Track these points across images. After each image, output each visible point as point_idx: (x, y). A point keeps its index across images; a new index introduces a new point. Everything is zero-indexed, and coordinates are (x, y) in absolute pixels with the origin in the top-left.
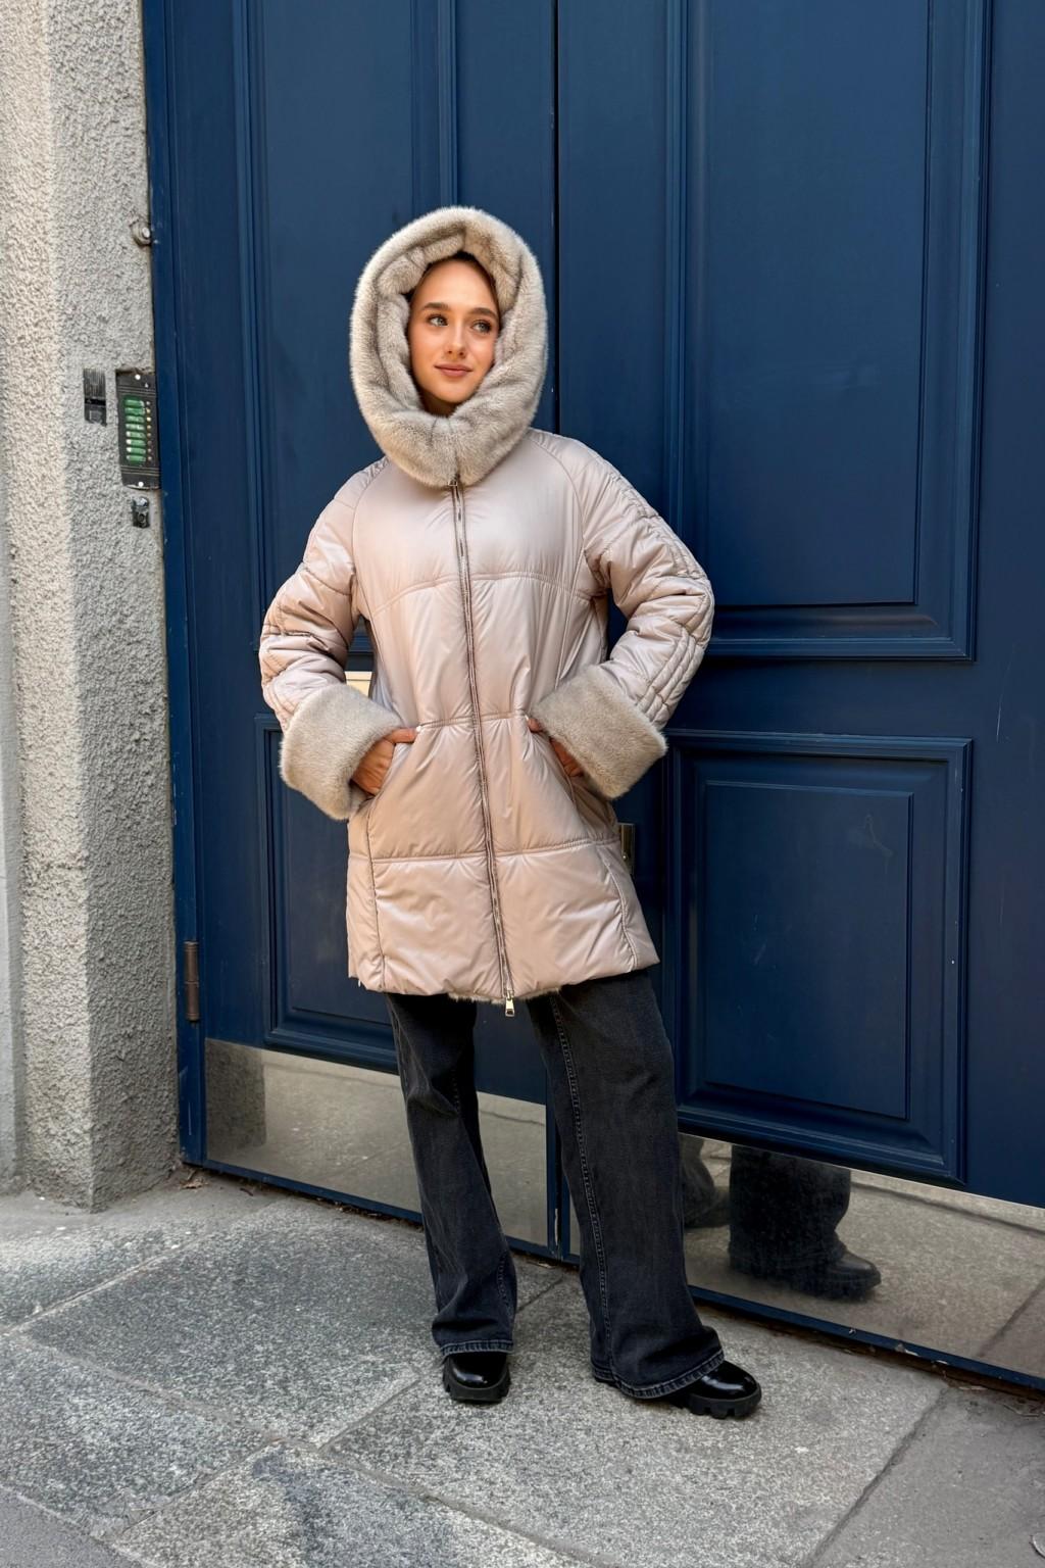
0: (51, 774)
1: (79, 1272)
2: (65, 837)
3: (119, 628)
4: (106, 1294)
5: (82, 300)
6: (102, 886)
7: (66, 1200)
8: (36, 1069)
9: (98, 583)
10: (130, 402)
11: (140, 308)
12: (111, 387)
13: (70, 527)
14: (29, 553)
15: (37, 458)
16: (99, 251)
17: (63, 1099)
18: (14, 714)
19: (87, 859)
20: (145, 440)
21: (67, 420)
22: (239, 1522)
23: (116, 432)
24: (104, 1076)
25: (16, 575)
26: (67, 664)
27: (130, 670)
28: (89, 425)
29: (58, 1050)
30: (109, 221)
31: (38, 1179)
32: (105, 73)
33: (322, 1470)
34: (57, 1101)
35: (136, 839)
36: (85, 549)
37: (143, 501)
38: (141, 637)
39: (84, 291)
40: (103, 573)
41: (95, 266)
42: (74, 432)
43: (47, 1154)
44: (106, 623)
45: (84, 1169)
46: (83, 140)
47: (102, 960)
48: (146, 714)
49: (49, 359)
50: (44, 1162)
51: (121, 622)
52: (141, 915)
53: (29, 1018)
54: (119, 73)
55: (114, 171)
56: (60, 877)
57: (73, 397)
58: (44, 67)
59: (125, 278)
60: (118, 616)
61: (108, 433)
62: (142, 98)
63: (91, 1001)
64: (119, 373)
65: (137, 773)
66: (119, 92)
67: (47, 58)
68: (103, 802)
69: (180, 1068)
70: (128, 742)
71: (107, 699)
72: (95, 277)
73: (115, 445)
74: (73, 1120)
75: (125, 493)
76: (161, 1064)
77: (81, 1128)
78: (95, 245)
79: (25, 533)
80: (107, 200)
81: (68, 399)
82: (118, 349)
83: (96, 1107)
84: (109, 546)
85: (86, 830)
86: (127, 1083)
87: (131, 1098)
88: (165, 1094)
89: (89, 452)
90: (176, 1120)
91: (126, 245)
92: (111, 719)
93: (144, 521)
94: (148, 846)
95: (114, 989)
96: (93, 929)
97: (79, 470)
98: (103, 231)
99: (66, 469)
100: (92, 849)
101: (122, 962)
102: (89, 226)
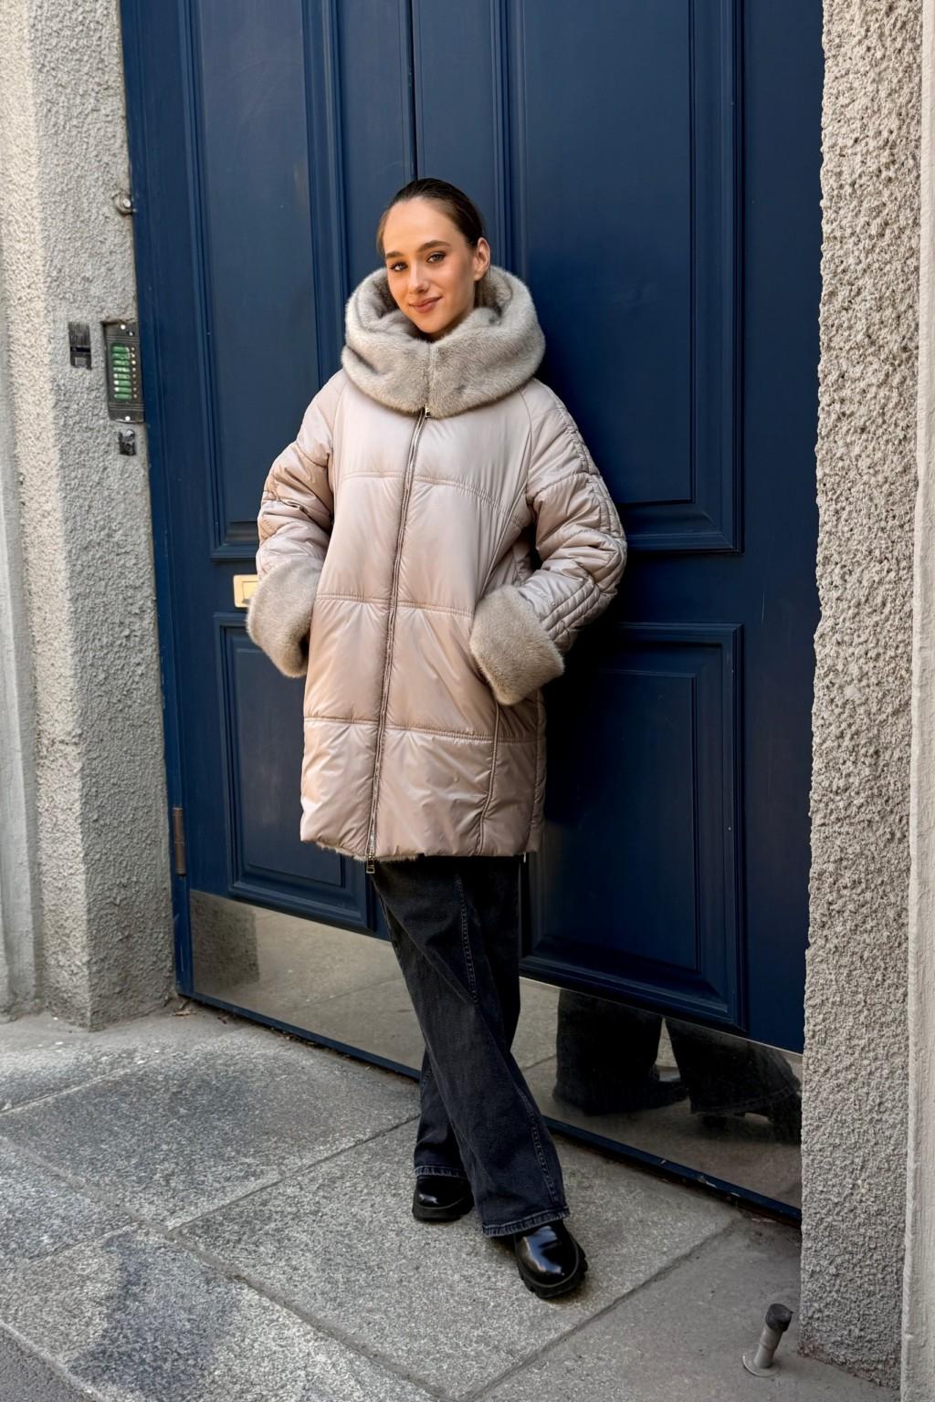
0: (52, 665)
2: (63, 718)
3: (108, 542)
4: (68, 1097)
5: (67, 265)
6: (94, 759)
7: (72, 1020)
8: (50, 910)
9: (87, 503)
10: (117, 348)
11: (123, 267)
12: (96, 337)
13: (59, 456)
14: (31, 479)
15: (33, 399)
16: (82, 222)
17: (68, 936)
18: (26, 615)
19: (80, 735)
20: (131, 380)
21: (55, 366)
22: (71, 1284)
23: (103, 375)
24: (101, 918)
25: (25, 498)
26: (59, 572)
27: (119, 577)
28: (74, 370)
29: (64, 895)
30: (92, 196)
31: (54, 1002)
32: (86, 69)
33: (160, 1248)
34: (64, 938)
35: (128, 719)
36: (73, 475)
37: (130, 433)
38: (129, 548)
39: (68, 257)
40: (92, 495)
41: (78, 235)
42: (60, 375)
43: (58, 982)
44: (94, 537)
45: (84, 998)
46: (64, 128)
47: (96, 821)
48: (136, 614)
49: (38, 315)
50: (57, 988)
51: (109, 536)
52: (134, 784)
53: (44, 868)
54: (98, 69)
55: (95, 153)
56: (61, 751)
57: (58, 346)
58: (27, 69)
59: (108, 243)
60: (106, 531)
61: (94, 376)
62: (122, 88)
63: (86, 855)
64: (105, 325)
65: (128, 663)
66: (99, 85)
67: (29, 61)
68: (95, 688)
69: (174, 914)
70: (118, 638)
71: (97, 601)
72: (79, 244)
73: (101, 386)
74: (75, 954)
75: (112, 426)
76: (156, 910)
77: (81, 961)
78: (78, 216)
79: (28, 463)
80: (89, 178)
81: (54, 349)
82: (103, 304)
83: (92, 944)
84: (97, 472)
85: (80, 712)
86: (123, 925)
87: (127, 938)
88: (161, 935)
89: (75, 393)
90: (171, 957)
91: (108, 214)
92: (101, 618)
93: (131, 450)
94: (140, 726)
95: (108, 846)
96: (87, 795)
97: (67, 408)
98: (86, 205)
99: (55, 407)
100: (86, 728)
101: (115, 823)
102: (71, 201)
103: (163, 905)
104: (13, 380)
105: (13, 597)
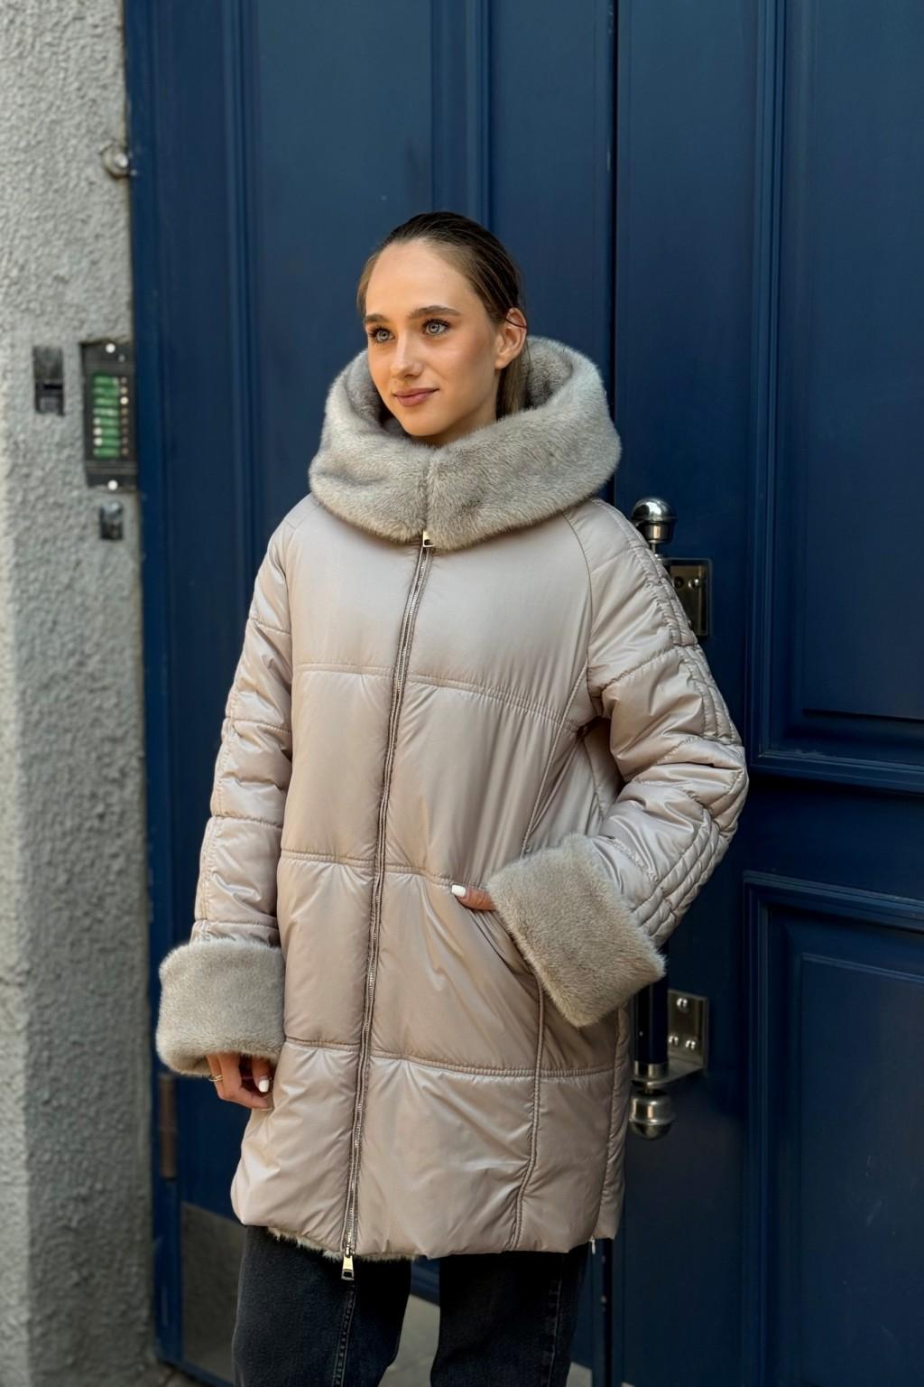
2: (3, 943)
3: (78, 673)
5: (32, 258)
6: (47, 1007)
9: (50, 618)
10: (101, 380)
11: (113, 259)
12: (71, 364)
13: (12, 549)
16: (56, 191)
19: (28, 973)
20: (120, 428)
21: (11, 413)
23: (79, 422)
24: (49, 1252)
26: (7, 723)
27: (91, 725)
28: (39, 417)
30: (71, 151)
35: (97, 941)
36: (32, 576)
37: (115, 507)
38: (108, 681)
39: (35, 246)
40: (57, 604)
41: (50, 211)
42: (19, 428)
44: (59, 668)
45: (19, 1372)
46: (33, 46)
47: (47, 1103)
48: (114, 780)
51: (81, 664)
52: (103, 1039)
55: (76, 85)
57: (18, 383)
59: (93, 222)
60: (77, 657)
61: (65, 426)
63: (31, 1155)
64: (84, 346)
65: (100, 856)
68: (51, 897)
69: (155, 1235)
70: (87, 818)
71: (60, 765)
72: (50, 226)
73: (77, 439)
74: (7, 1306)
75: (90, 499)
76: (128, 1231)
77: (16, 1318)
78: (51, 183)
80: (66, 124)
81: (11, 387)
82: (83, 315)
83: (36, 1293)
84: (67, 569)
85: (28, 936)
86: (80, 1260)
87: (86, 1279)
88: (134, 1269)
89: (40, 452)
90: (147, 1303)
91: (93, 179)
92: (65, 790)
93: (115, 533)
94: (114, 950)
95: (63, 1139)
96: (36, 1063)
97: (27, 476)
98: (62, 165)
99: (9, 476)
100: (36, 960)
101: (74, 1103)
102: (41, 160)
103: (138, 1222)
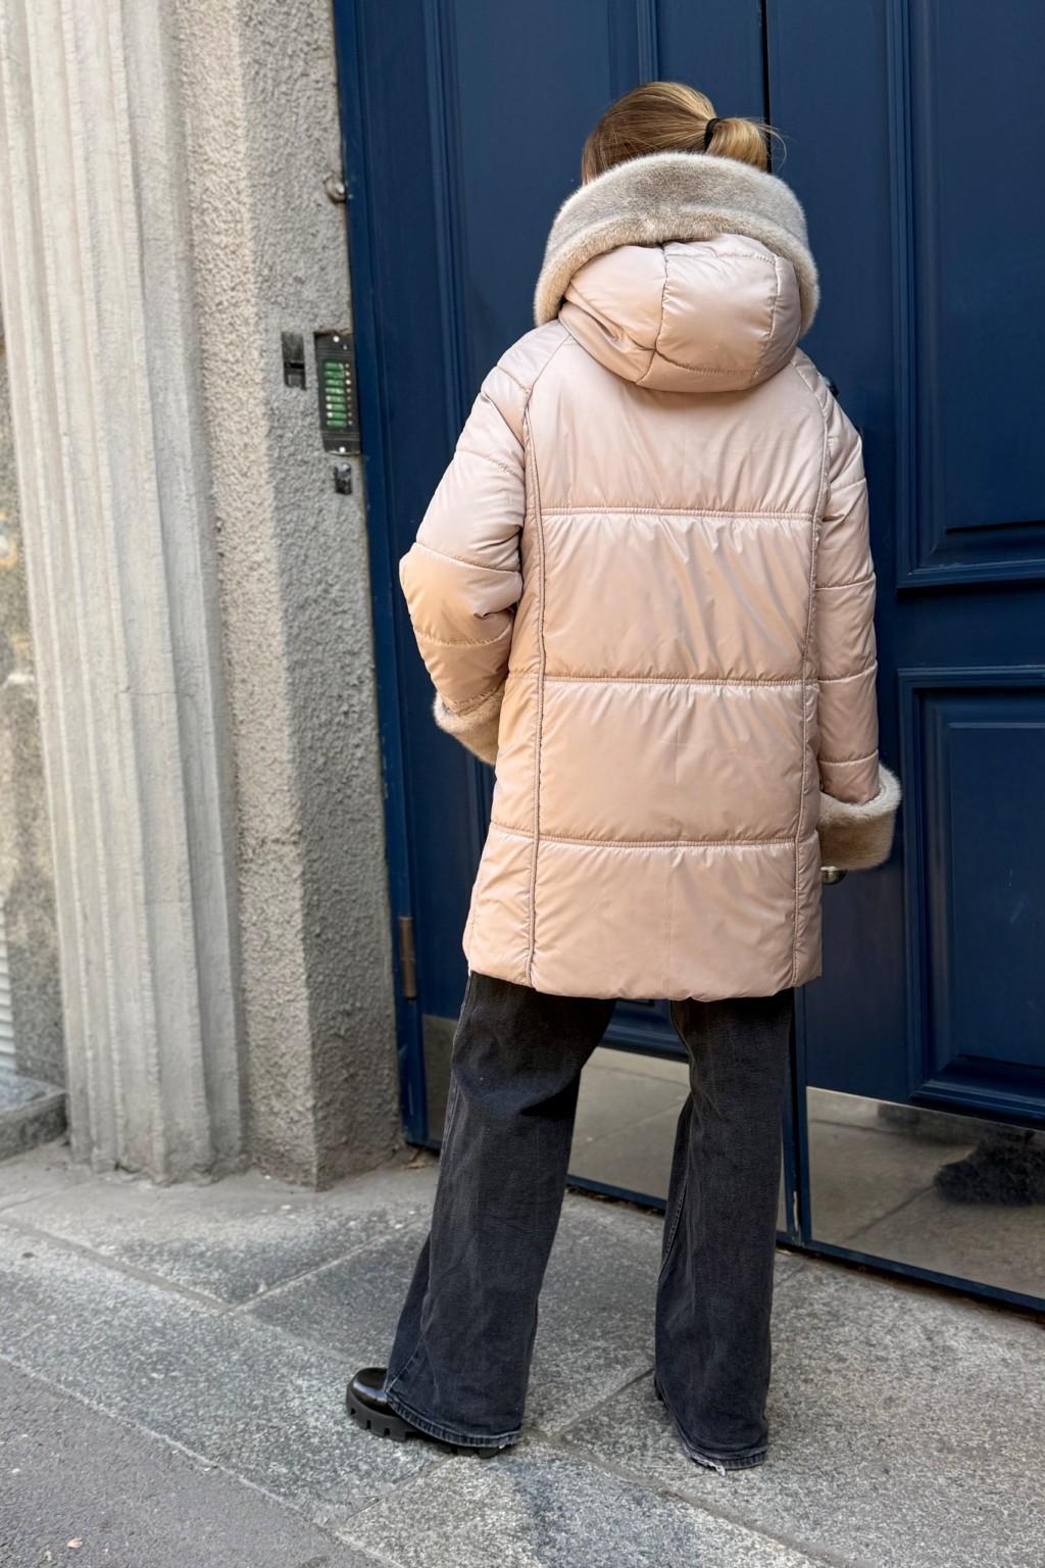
0: (263, 748)
1: (304, 1251)
2: (278, 812)
3: (325, 598)
4: (330, 1274)
5: (278, 261)
6: (315, 861)
7: (291, 1178)
8: (258, 1046)
9: (303, 552)
10: (330, 365)
11: (336, 267)
12: (309, 349)
13: (272, 495)
14: (234, 524)
15: (239, 426)
16: (293, 209)
17: (285, 1076)
18: (225, 690)
19: (300, 833)
20: (346, 404)
21: (267, 385)
22: (466, 1513)
23: (316, 397)
24: (325, 1053)
25: (223, 548)
26: (274, 635)
27: (336, 641)
28: (288, 390)
29: (279, 1026)
30: (303, 178)
31: (263, 1158)
32: (294, 25)
33: (553, 1461)
34: (279, 1079)
35: (348, 812)
36: (288, 518)
37: (345, 467)
38: (346, 606)
39: (279, 252)
40: (307, 542)
41: (289, 225)
42: (274, 397)
43: (271, 1133)
44: (311, 593)
45: (307, 1148)
46: (273, 94)
47: (318, 936)
48: (354, 685)
49: (246, 323)
50: (268, 1141)
51: (326, 591)
52: (356, 890)
53: (250, 996)
54: (307, 25)
55: (305, 126)
56: (275, 852)
57: (272, 361)
58: (232, 22)
59: (320, 235)
60: (323, 586)
61: (307, 398)
62: (332, 49)
63: (309, 977)
64: (318, 336)
65: (347, 745)
66: (308, 44)
67: (235, 12)
68: (314, 776)
69: (399, 1046)
70: (336, 715)
71: (315, 670)
72: (290, 236)
73: (315, 410)
74: (295, 1097)
75: (327, 460)
76: (380, 1041)
77: (303, 1105)
78: (289, 203)
79: (230, 505)
80: (300, 156)
81: (266, 364)
82: (316, 310)
83: (318, 1084)
84: (313, 514)
85: (299, 804)
86: (348, 1061)
87: (352, 1076)
88: (386, 1072)
89: (290, 418)
90: (397, 1099)
91: (320, 202)
92: (319, 691)
93: (347, 488)
94: (360, 820)
95: (331, 965)
96: (309, 904)
97: (281, 436)
98: (297, 189)
99: (268, 436)
100: (305, 823)
101: (338, 938)
102: (282, 184)
103: (387, 1035)
104: (208, 404)
105: (212, 668)
